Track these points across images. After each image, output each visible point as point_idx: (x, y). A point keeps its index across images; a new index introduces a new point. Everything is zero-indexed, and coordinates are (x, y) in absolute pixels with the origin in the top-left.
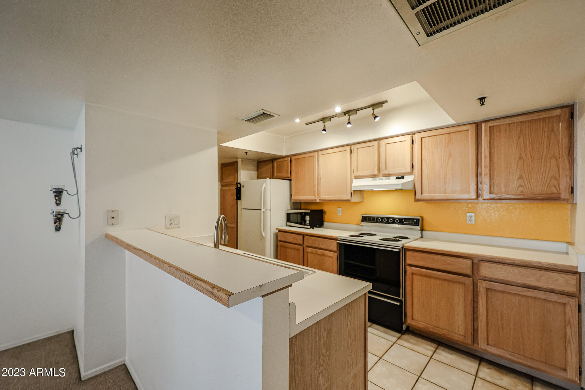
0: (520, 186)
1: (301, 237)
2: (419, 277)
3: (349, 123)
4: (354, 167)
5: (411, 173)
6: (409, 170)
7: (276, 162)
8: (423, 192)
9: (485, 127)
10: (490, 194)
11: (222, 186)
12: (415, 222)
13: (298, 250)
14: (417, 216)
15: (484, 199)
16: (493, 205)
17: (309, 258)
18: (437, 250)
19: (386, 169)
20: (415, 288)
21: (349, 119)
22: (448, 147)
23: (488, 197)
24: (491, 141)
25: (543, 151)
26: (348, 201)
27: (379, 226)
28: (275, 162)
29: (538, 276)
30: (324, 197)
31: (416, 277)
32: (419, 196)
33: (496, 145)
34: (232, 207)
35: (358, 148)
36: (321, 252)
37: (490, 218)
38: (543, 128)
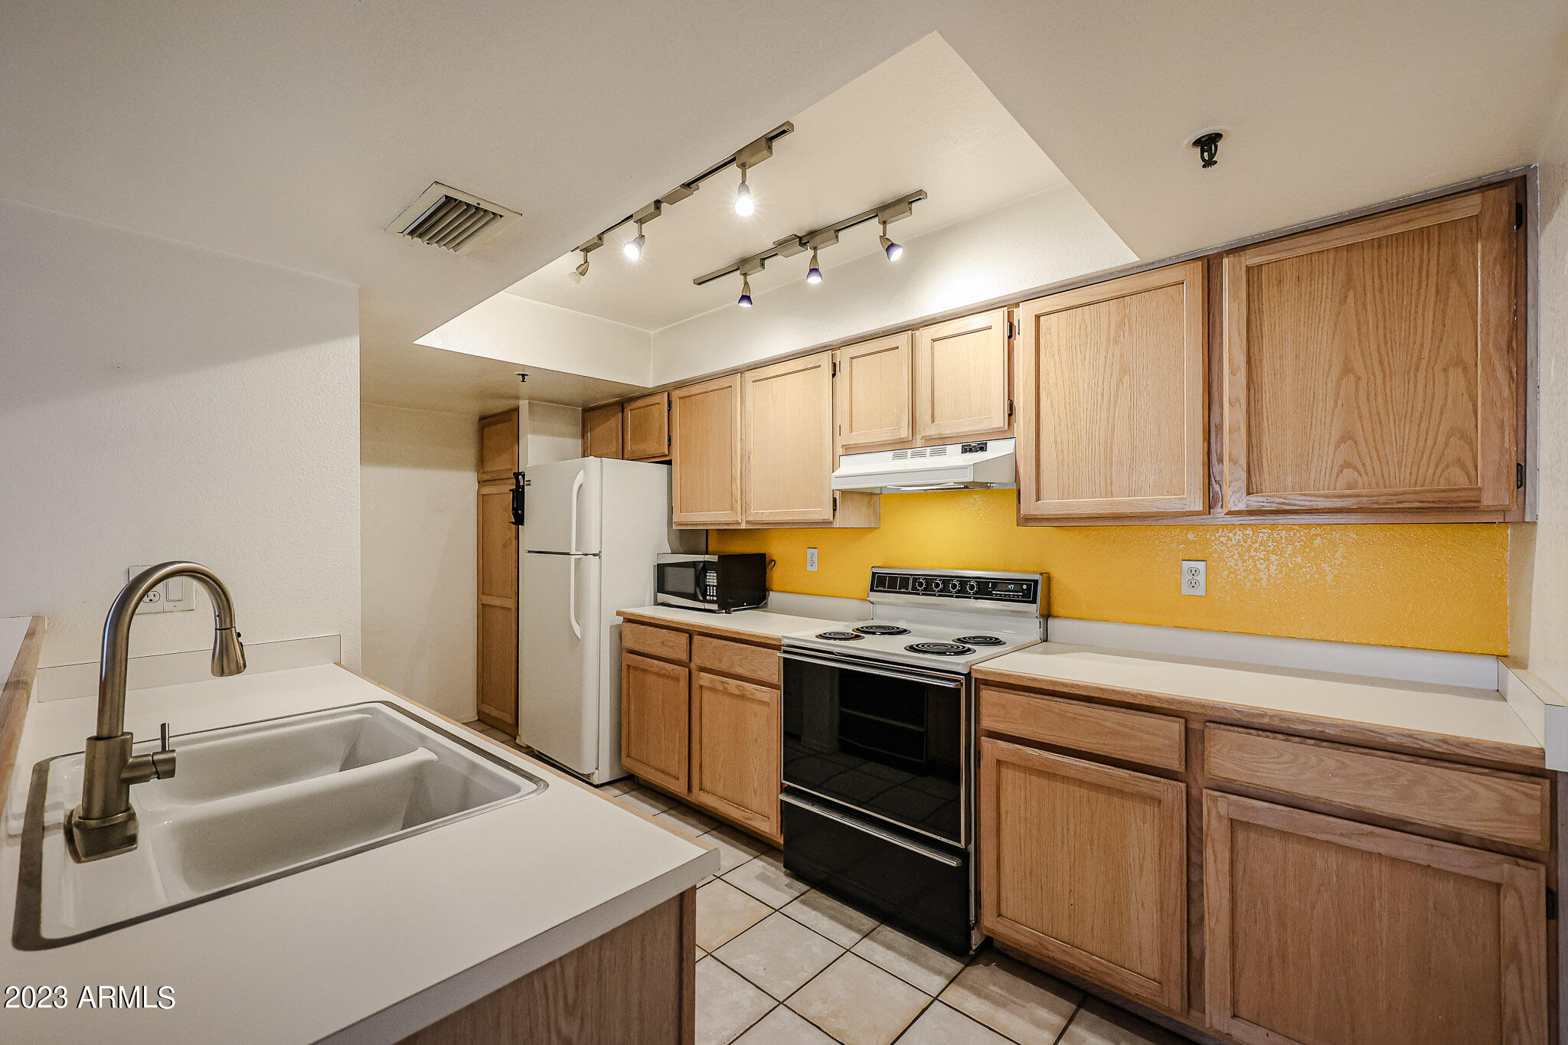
0: (1347, 465)
1: (683, 639)
2: (1019, 776)
3: (814, 270)
4: (842, 419)
5: (1007, 431)
6: (999, 420)
7: (631, 410)
8: (1043, 493)
9: (1233, 269)
10: (1249, 493)
11: (481, 483)
12: (1026, 591)
13: (677, 679)
14: (1034, 573)
15: (1230, 513)
16: (1263, 535)
17: (705, 708)
18: (1073, 686)
19: (933, 421)
20: (1007, 812)
21: (815, 257)
22: (1116, 342)
23: (1242, 507)
24: (1252, 317)
25: (1422, 345)
26: (825, 524)
27: (919, 605)
28: (630, 408)
29: (1402, 780)
30: (760, 511)
31: (1008, 774)
32: (1029, 507)
33: (1265, 329)
34: (505, 546)
35: (852, 358)
36: (738, 686)
37: (1251, 577)
38: (1421, 261)
